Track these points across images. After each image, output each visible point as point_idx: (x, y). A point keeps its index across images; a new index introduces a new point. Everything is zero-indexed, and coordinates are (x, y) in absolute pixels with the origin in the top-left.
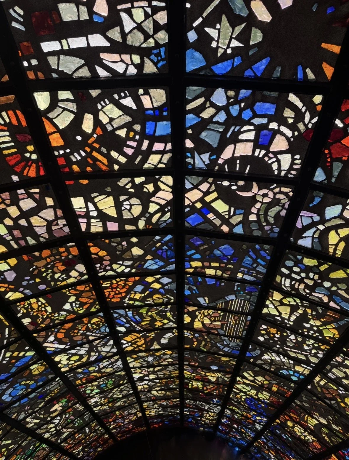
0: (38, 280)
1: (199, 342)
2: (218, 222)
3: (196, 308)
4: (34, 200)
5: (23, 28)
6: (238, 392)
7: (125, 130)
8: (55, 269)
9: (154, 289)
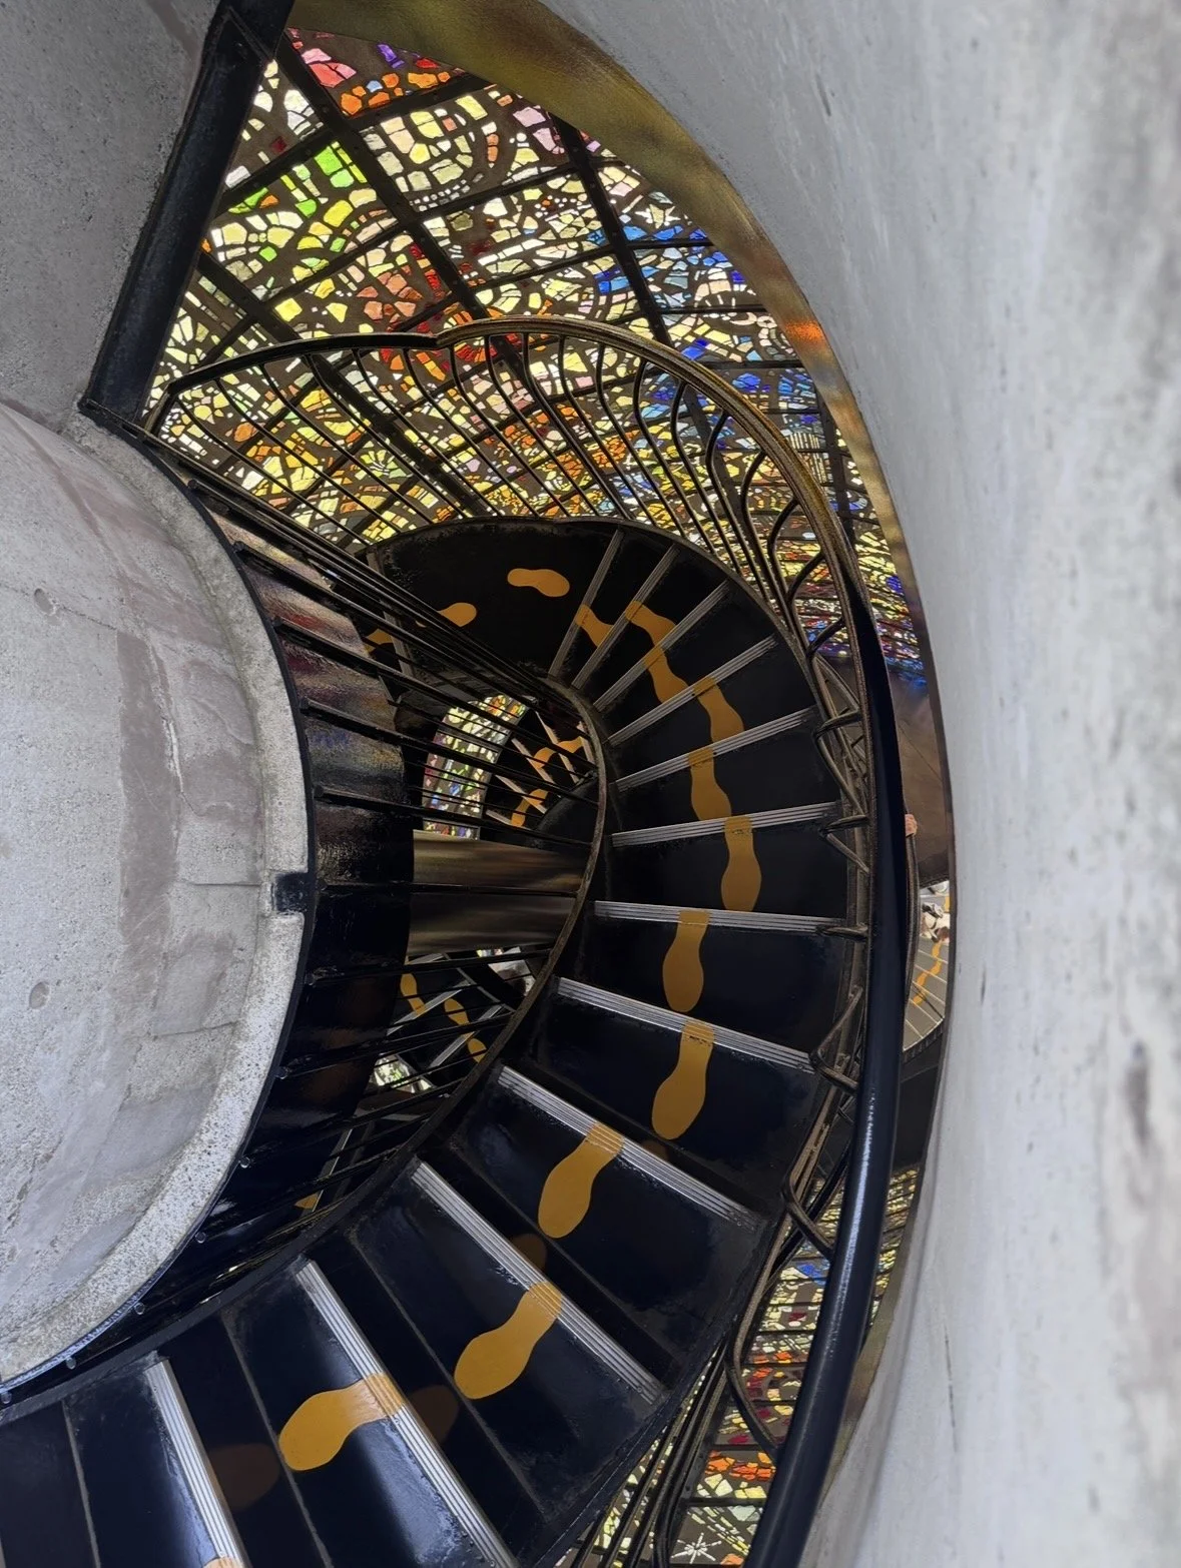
0: (505, 463)
1: (767, 501)
2: (724, 353)
3: (740, 454)
4: (487, 380)
5: (462, 257)
6: (869, 570)
7: (576, 295)
8: (523, 445)
9: (665, 440)
